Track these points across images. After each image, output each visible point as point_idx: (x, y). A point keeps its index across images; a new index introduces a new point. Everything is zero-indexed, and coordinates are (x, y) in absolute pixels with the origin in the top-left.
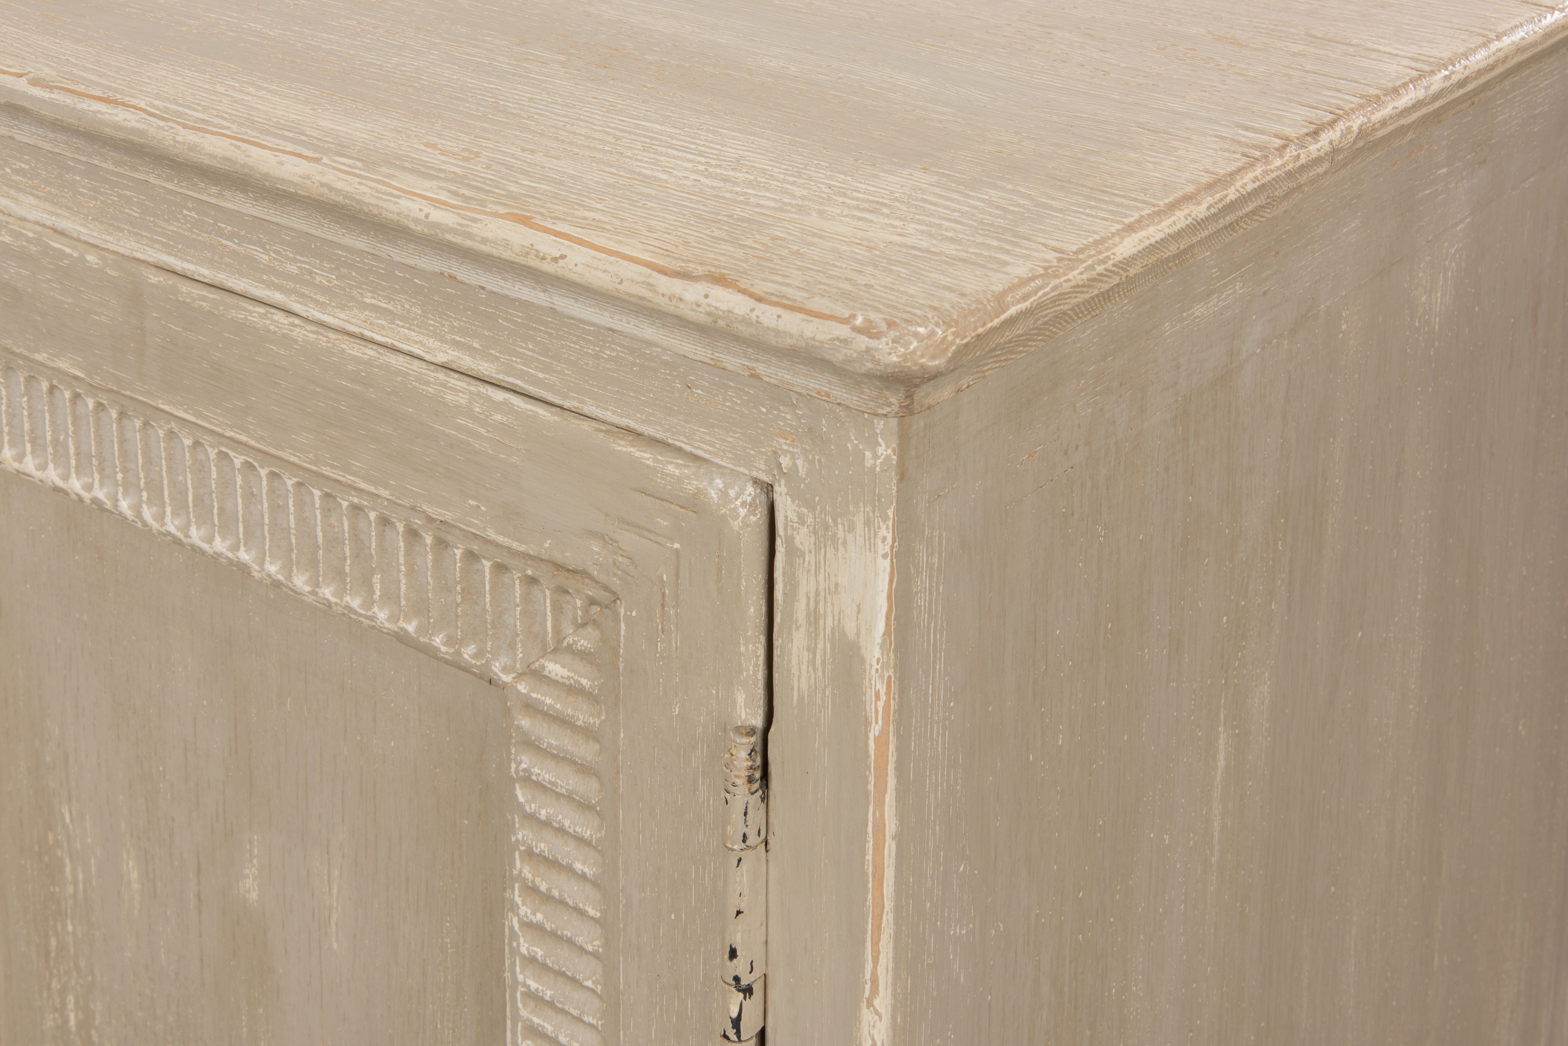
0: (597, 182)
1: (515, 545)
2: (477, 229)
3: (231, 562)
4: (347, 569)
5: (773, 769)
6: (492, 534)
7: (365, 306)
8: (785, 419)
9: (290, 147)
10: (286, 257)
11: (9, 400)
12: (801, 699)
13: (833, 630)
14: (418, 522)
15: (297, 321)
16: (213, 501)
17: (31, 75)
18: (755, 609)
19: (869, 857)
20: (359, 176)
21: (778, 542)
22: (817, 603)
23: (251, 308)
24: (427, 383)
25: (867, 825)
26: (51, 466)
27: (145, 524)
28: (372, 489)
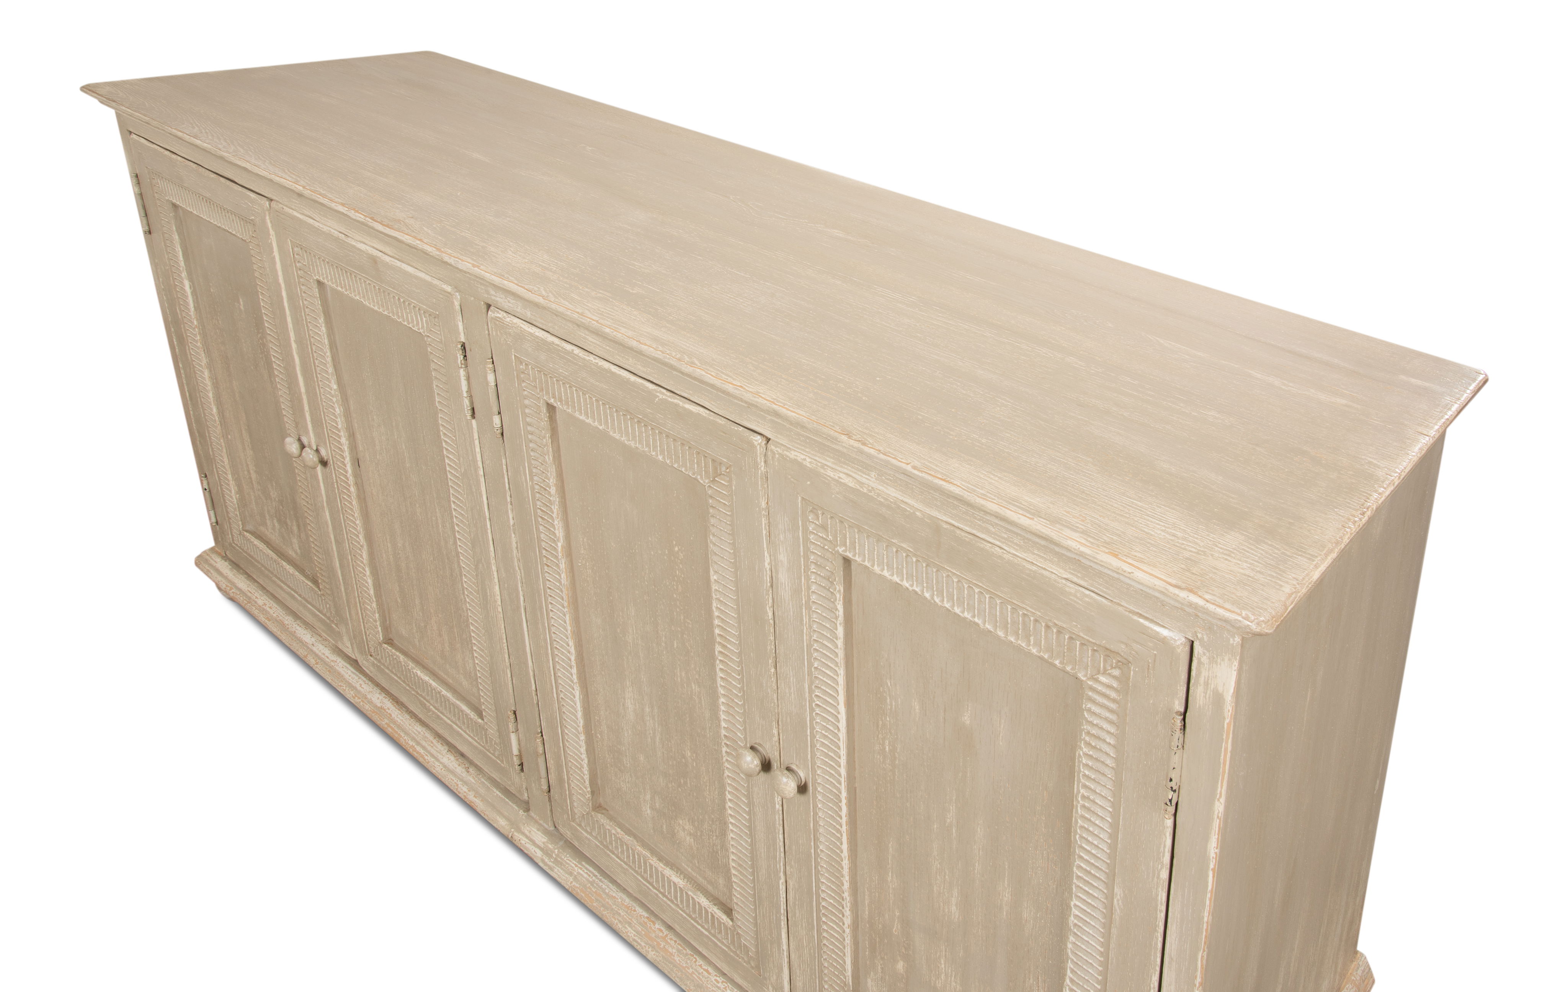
0: (1132, 536)
1: (1091, 640)
2: (1098, 557)
3: (971, 621)
4: (1020, 633)
5: (1187, 725)
6: (1082, 635)
7: (1034, 554)
8: (1200, 623)
9: (1021, 512)
10: (1002, 531)
11: (878, 550)
12: (1200, 707)
13: (1214, 689)
14: (1050, 624)
15: (1005, 552)
16: (964, 601)
17: (912, 464)
18: (1184, 676)
19: (1222, 757)
20: (1050, 528)
21: (1194, 658)
22: (1208, 680)
23: (986, 544)
24: (1058, 583)
25: (1222, 748)
26: (895, 576)
27: (935, 602)
28: (1034, 611)
